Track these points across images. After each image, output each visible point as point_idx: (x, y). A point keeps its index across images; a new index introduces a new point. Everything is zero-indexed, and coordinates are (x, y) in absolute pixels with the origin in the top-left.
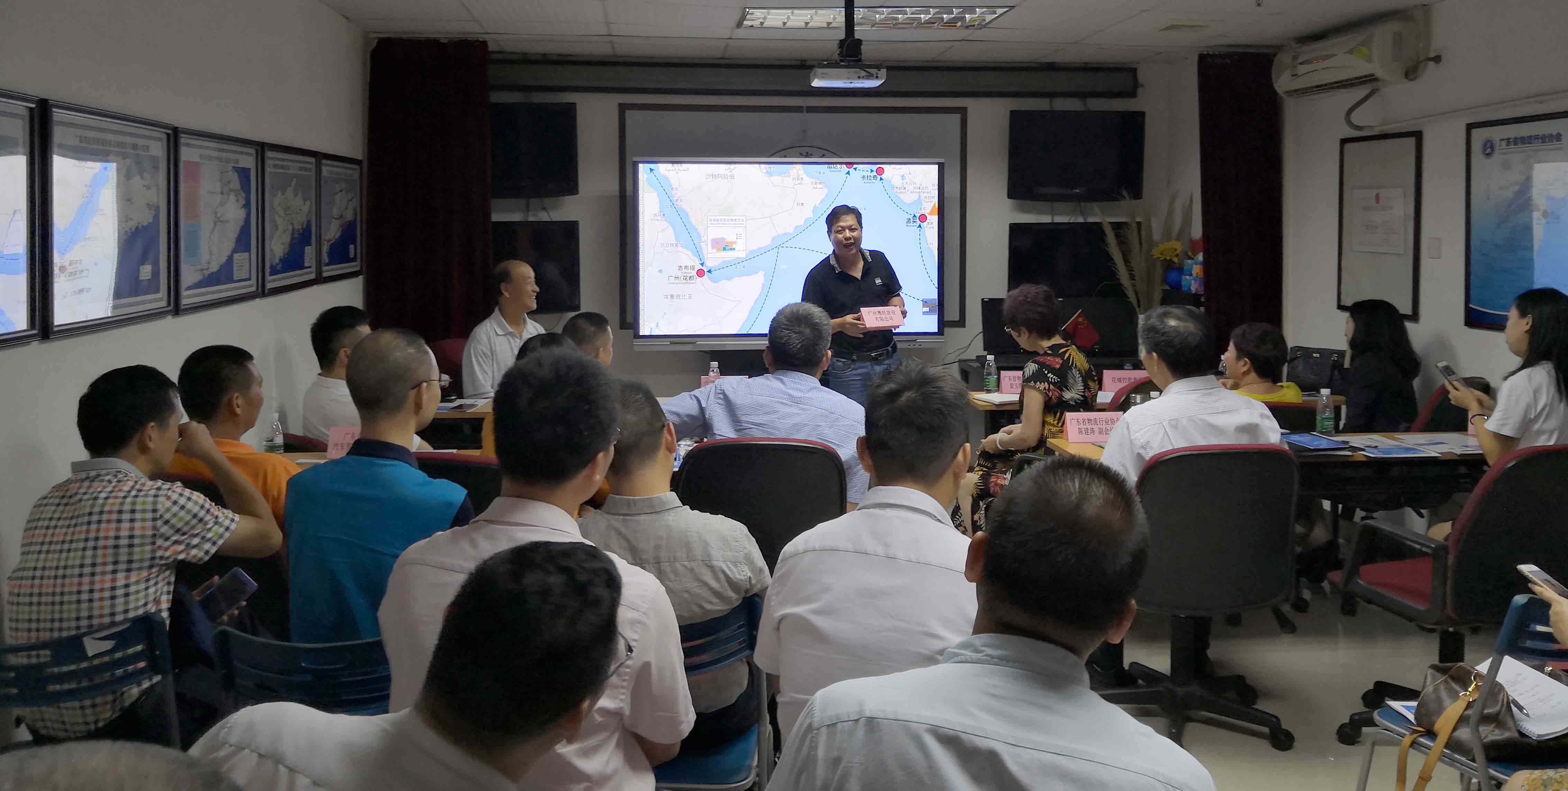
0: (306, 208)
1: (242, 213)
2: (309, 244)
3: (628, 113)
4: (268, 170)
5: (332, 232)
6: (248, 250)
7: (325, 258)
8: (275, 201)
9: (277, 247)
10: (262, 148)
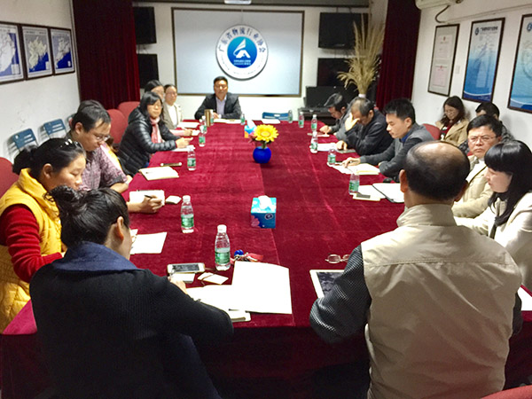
0: (44, 48)
1: (14, 50)
2: (48, 60)
3: (175, 11)
4: (24, 34)
5: (59, 56)
6: (18, 62)
7: (56, 66)
8: (29, 46)
9: (32, 62)
10: (20, 26)
